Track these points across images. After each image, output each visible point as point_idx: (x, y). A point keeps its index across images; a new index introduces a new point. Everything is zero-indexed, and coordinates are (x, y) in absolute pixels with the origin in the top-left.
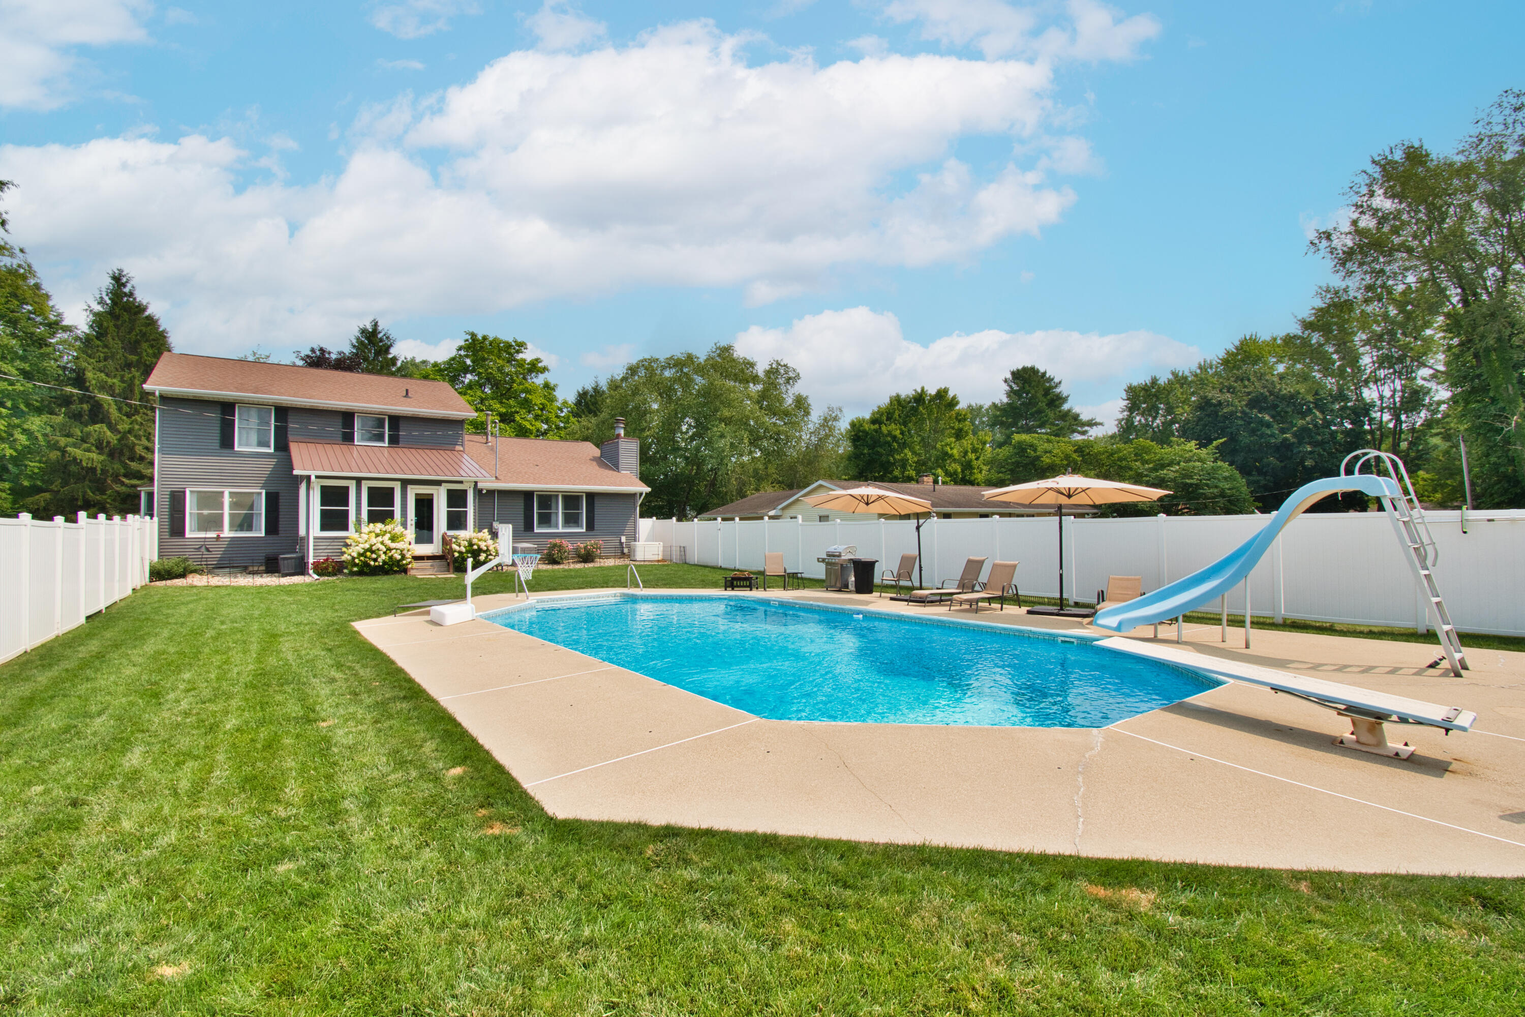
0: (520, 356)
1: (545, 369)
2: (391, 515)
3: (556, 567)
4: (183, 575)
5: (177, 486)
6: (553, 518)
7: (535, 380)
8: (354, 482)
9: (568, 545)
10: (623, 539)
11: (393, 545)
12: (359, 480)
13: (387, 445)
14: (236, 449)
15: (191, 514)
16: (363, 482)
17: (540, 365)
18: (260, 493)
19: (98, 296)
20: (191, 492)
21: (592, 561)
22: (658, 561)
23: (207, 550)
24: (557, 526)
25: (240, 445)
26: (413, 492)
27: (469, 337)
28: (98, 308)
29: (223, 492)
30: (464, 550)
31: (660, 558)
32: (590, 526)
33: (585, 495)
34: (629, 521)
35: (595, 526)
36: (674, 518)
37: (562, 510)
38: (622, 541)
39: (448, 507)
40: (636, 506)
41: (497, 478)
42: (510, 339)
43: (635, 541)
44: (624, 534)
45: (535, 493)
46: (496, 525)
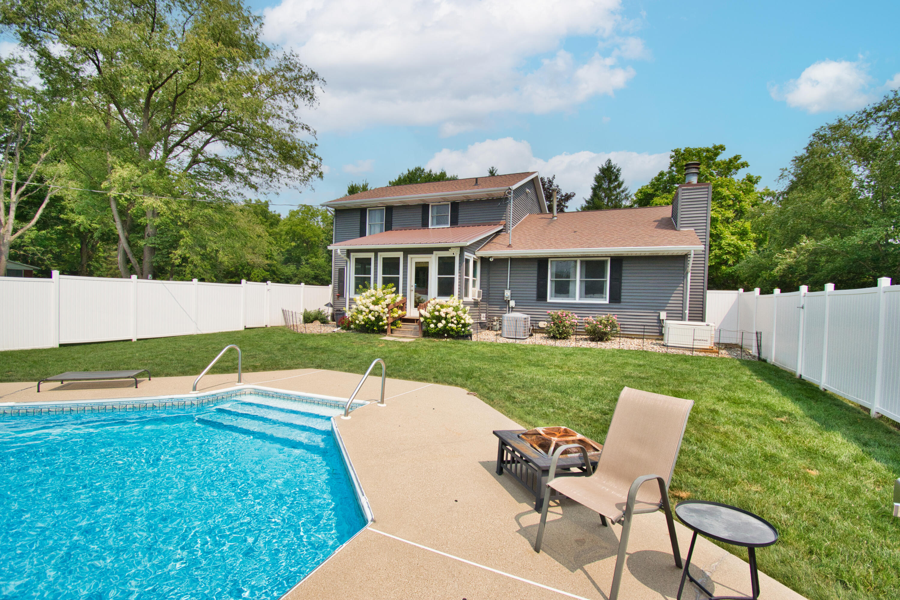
0: (719, 159)
1: (744, 165)
2: (396, 281)
3: (551, 342)
4: (312, 322)
6: (571, 288)
8: (373, 253)
9: (573, 318)
10: (663, 315)
11: (372, 307)
12: (376, 251)
13: (449, 226)
16: (379, 254)
17: (739, 162)
21: (601, 340)
24: (574, 297)
26: (414, 260)
27: (673, 154)
30: (428, 315)
32: (615, 298)
33: (609, 259)
34: (675, 292)
35: (622, 297)
36: (757, 290)
37: (581, 277)
38: (661, 318)
39: (439, 274)
40: (687, 273)
41: (510, 246)
42: (710, 146)
43: (682, 319)
44: (667, 308)
45: (550, 260)
46: (507, 293)
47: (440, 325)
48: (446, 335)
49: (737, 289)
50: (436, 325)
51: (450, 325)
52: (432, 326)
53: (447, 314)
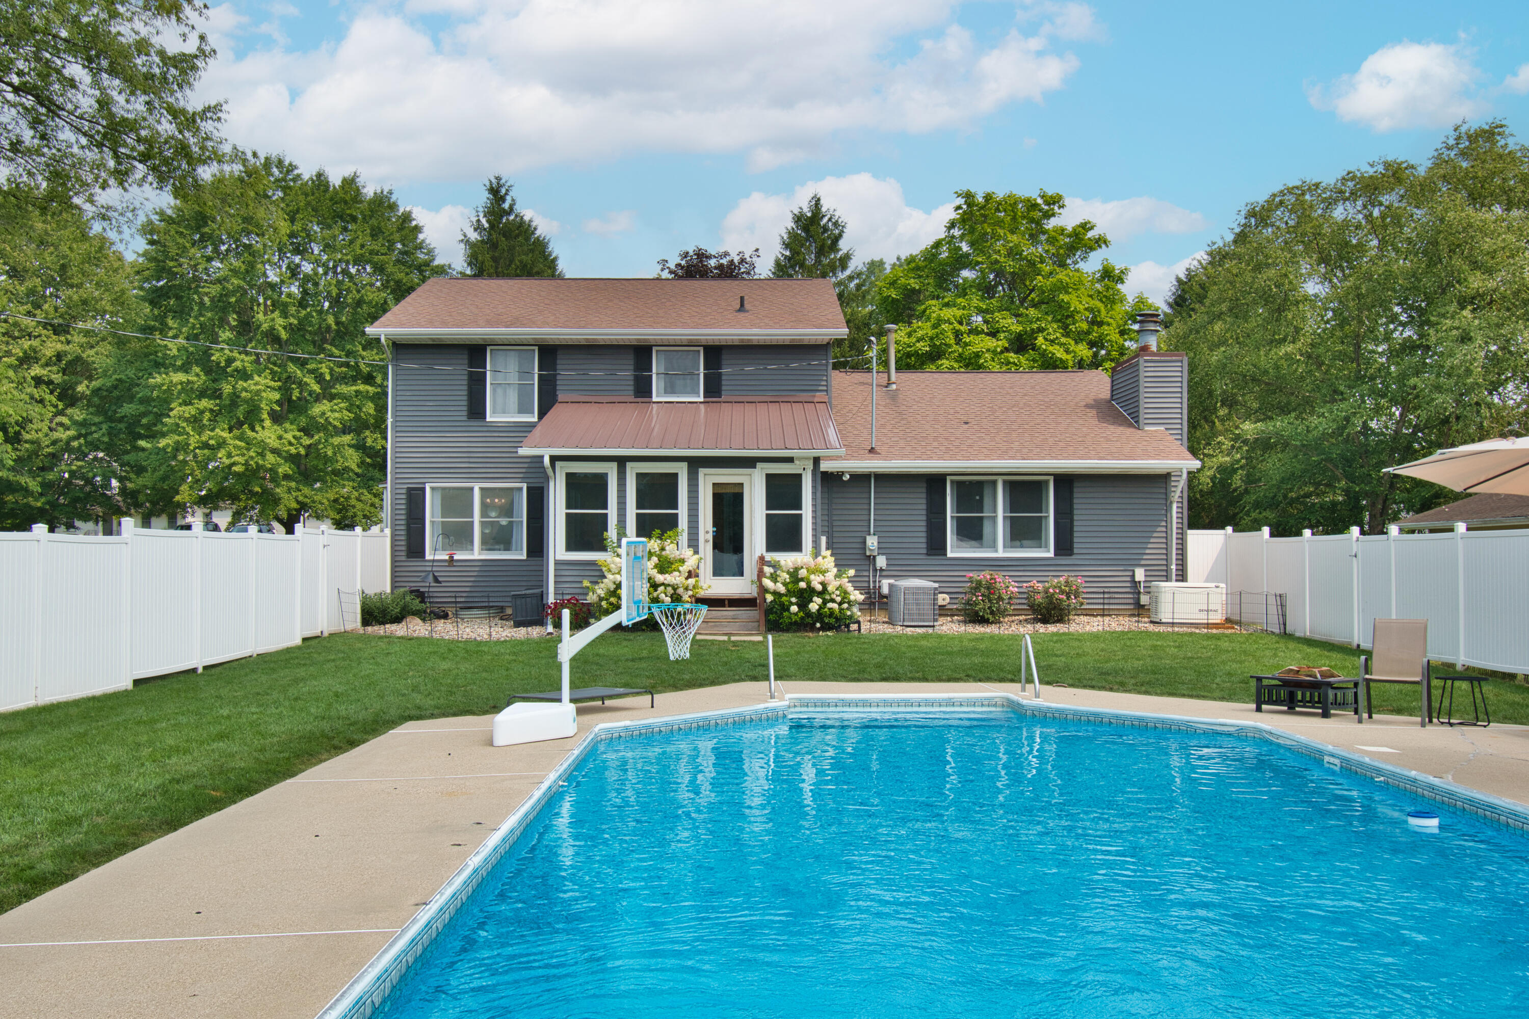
0: (1051, 224)
1: (1101, 242)
2: (671, 523)
3: (979, 629)
4: (398, 620)
5: (414, 480)
6: (987, 528)
7: (1081, 265)
8: (614, 465)
9: (1008, 585)
10: (1140, 574)
11: (660, 578)
12: (622, 461)
13: (701, 399)
14: (488, 419)
15: (433, 523)
16: (629, 465)
17: (1090, 234)
18: (521, 489)
19: (474, 219)
20: (433, 489)
21: (1060, 620)
22: (1208, 626)
23: (436, 580)
24: (993, 546)
25: (494, 412)
26: (708, 479)
27: (960, 201)
28: (474, 236)
29: (472, 489)
30: (782, 589)
31: (1217, 618)
32: (1064, 546)
33: (1051, 479)
34: (1155, 535)
35: (1075, 545)
36: (1266, 530)
37: (1004, 512)
38: (1137, 579)
39: (768, 509)
40: (1171, 503)
41: (872, 450)
42: (1033, 194)
43: (1168, 579)
44: (1143, 562)
45: (949, 478)
46: (872, 542)
47: (814, 607)
48: (818, 625)
49: (1222, 527)
50: (803, 605)
51: (830, 605)
52: (794, 609)
53: (824, 584)
